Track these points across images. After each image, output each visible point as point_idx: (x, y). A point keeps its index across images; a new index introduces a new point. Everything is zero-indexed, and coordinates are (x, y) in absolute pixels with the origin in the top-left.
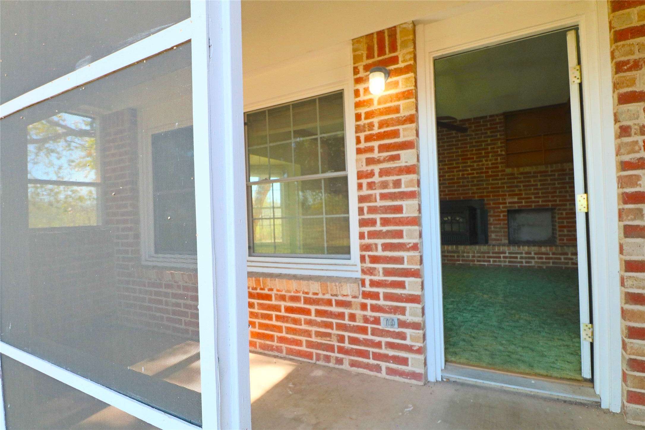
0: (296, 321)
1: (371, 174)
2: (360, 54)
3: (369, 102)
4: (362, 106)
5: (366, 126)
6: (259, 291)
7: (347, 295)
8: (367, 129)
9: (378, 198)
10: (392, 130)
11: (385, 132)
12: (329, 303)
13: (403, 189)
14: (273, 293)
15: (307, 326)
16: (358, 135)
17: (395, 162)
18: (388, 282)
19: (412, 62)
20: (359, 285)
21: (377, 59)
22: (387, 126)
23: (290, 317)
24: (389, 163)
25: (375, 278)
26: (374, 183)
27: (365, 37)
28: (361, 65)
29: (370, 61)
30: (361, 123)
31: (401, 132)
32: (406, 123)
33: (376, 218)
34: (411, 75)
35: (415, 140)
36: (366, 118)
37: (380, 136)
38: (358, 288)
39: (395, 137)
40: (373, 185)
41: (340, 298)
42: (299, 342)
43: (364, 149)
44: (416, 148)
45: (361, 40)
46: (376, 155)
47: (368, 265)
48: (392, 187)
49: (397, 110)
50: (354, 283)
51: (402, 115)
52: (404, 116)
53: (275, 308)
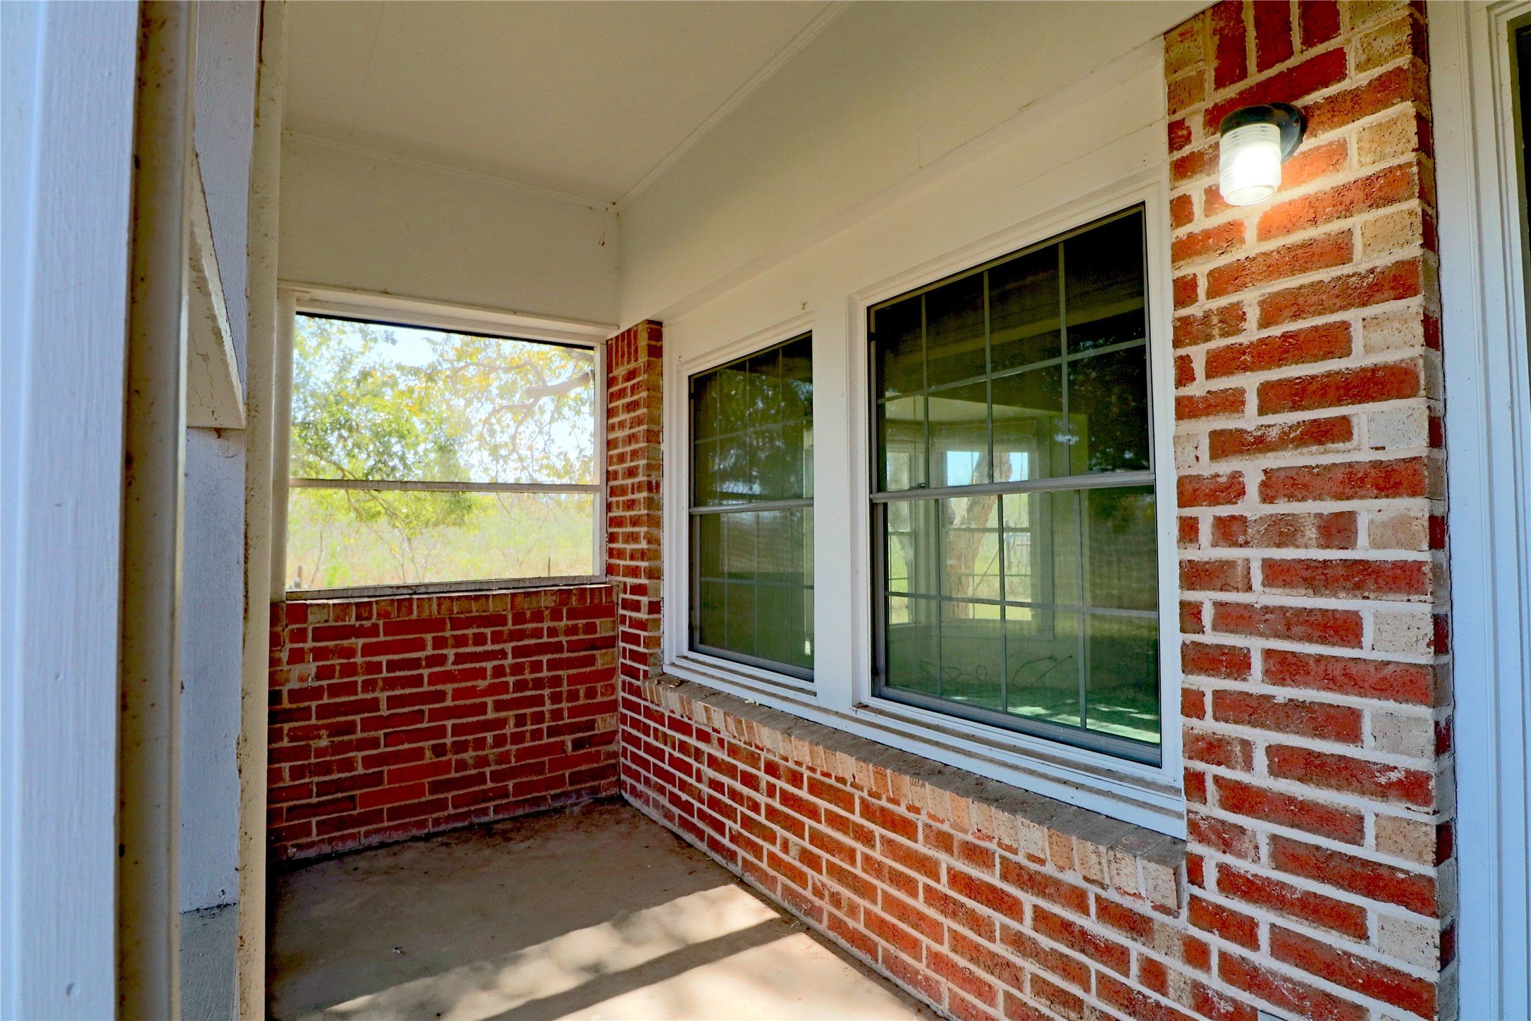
0: (977, 923)
1: (1233, 489)
2: (1193, 73)
3: (1230, 234)
4: (1200, 253)
5: (1215, 320)
6: (884, 803)
7: (1137, 896)
8: (1216, 332)
9: (1257, 577)
10: (1316, 328)
11: (1285, 336)
12: (1077, 900)
13: (1363, 550)
14: (921, 820)
15: (1010, 949)
16: (1182, 352)
17: (1330, 446)
18: (1294, 893)
19: (1404, 60)
20: (1176, 873)
21: (1255, 77)
22: (1296, 317)
23: (962, 905)
24: (1305, 450)
25: (1242, 866)
26: (1242, 520)
27: (1209, 13)
28: (1194, 113)
29: (1231, 91)
30: (1194, 310)
31: (1357, 332)
32: (1379, 295)
33: (1249, 650)
34: (1406, 108)
35: (1421, 362)
36: (1212, 293)
37: (1267, 354)
38: (1173, 884)
39: (1328, 355)
40: (1235, 527)
41: (1112, 895)
42: (987, 988)
43: (1205, 399)
44: (1423, 393)
45: (1198, 26)
46: (1249, 420)
47: (1213, 809)
48: (1314, 543)
49: (1340, 250)
50: (1162, 861)
51: (1363, 268)
52: (1372, 271)
53: (924, 865)
